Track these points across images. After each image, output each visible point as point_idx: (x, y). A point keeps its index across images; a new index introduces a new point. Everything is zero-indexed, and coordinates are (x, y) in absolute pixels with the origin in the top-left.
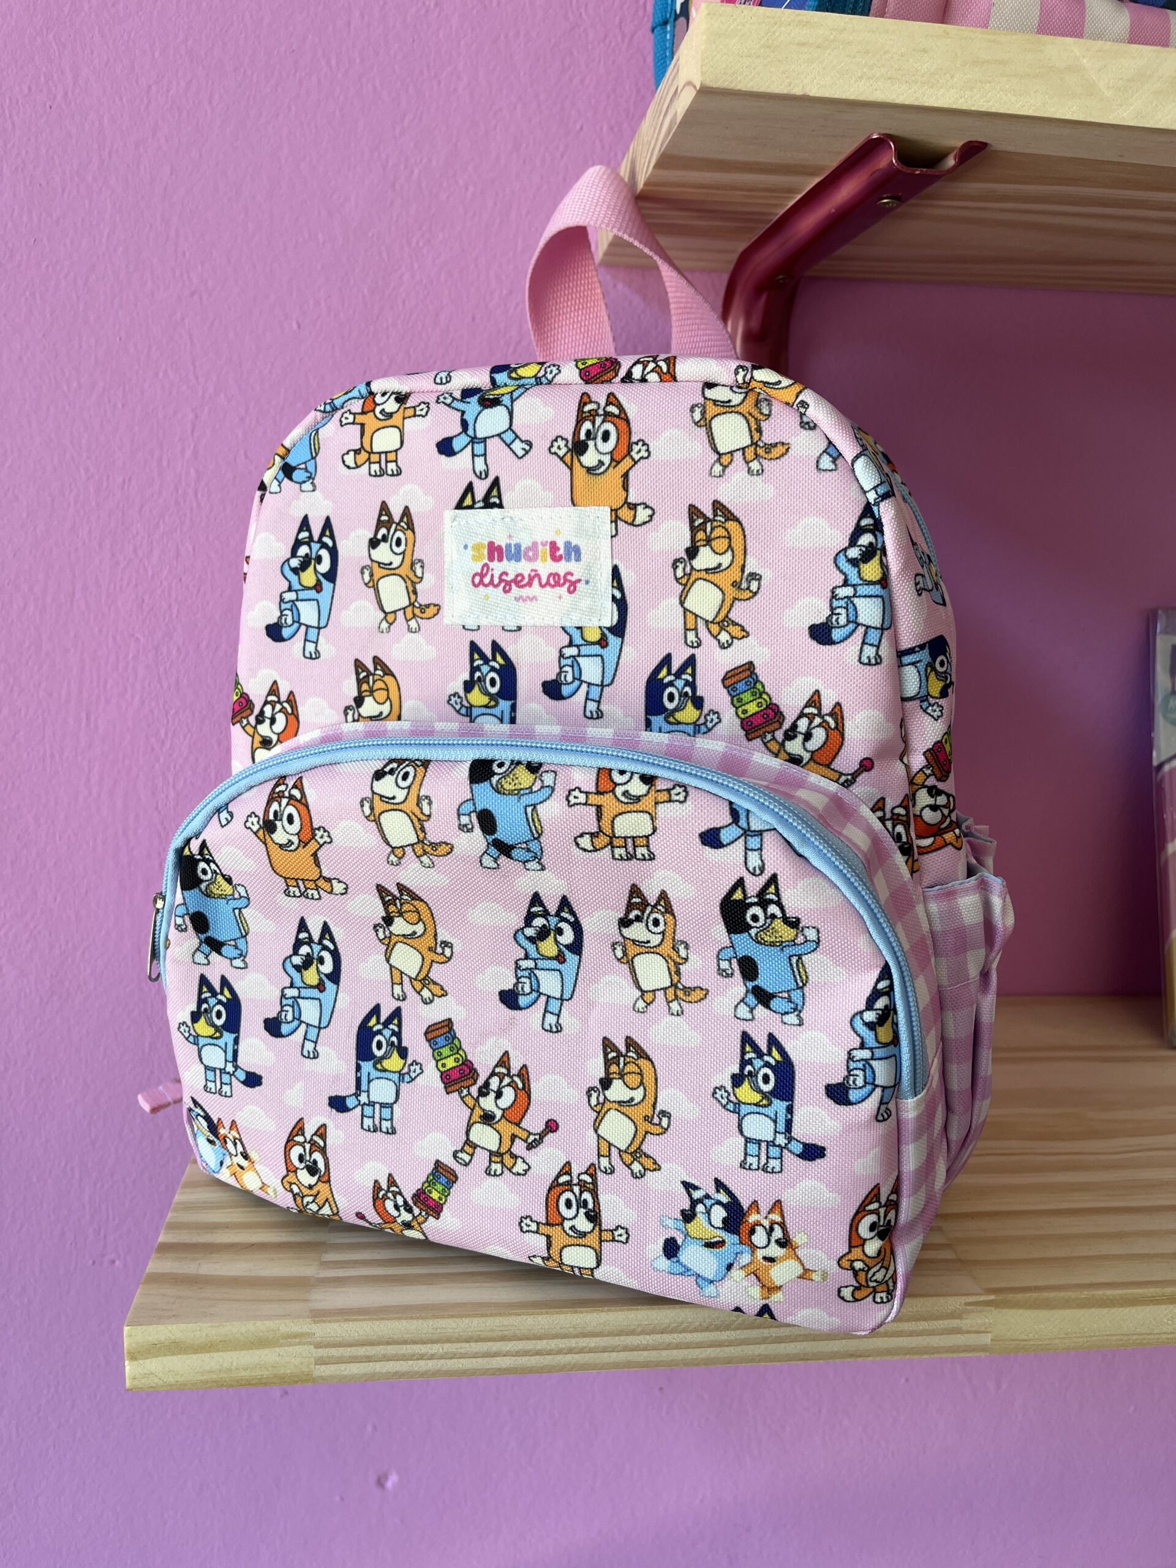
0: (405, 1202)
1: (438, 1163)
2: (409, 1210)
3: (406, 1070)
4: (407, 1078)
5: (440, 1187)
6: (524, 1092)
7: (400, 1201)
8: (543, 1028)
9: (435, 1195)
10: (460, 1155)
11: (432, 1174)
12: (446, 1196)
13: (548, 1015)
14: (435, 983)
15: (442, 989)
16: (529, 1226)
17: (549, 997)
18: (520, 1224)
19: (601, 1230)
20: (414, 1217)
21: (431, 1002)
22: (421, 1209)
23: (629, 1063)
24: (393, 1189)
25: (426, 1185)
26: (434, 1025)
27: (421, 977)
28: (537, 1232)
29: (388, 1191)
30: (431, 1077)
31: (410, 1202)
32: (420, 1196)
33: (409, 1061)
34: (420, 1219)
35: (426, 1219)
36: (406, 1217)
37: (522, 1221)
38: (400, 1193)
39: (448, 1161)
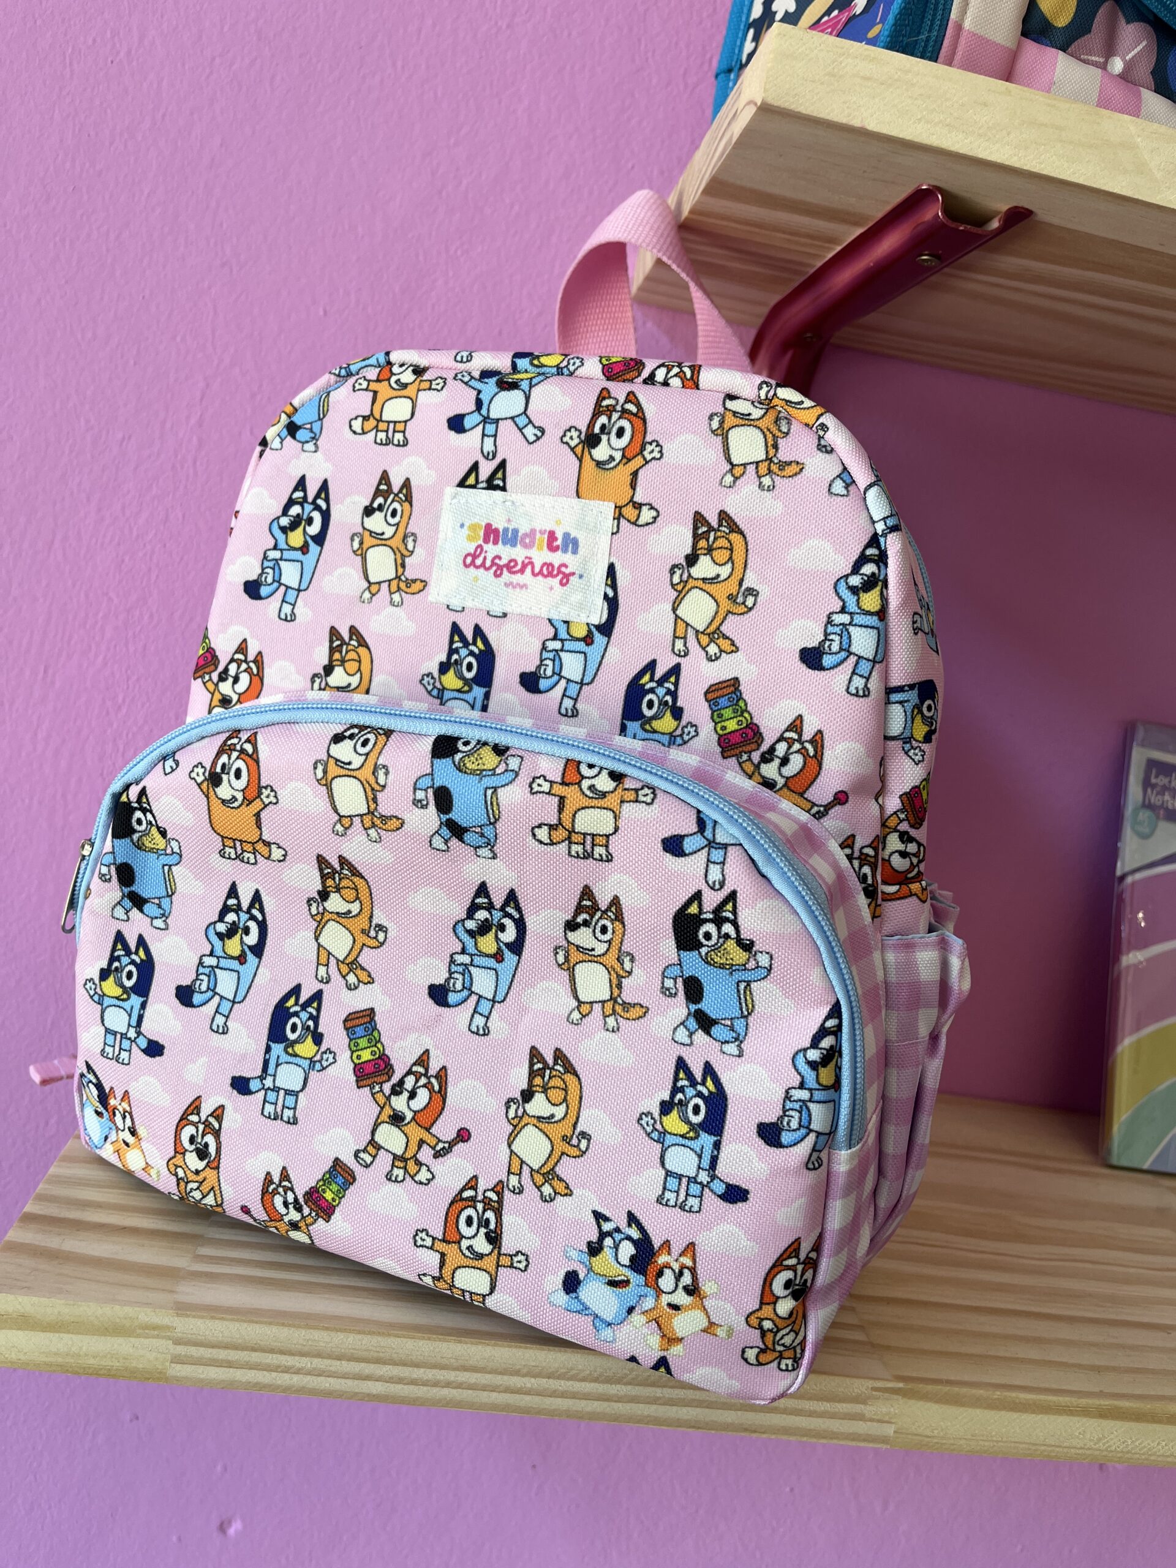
0: (296, 1200)
1: (337, 1160)
2: (299, 1209)
3: (318, 1058)
4: (318, 1066)
5: (334, 1187)
6: (440, 1095)
7: (290, 1197)
8: (469, 1030)
9: (329, 1196)
10: (362, 1155)
11: (329, 1172)
12: (340, 1198)
13: (477, 1016)
14: (363, 969)
15: (370, 976)
16: (424, 1240)
17: (480, 996)
18: (414, 1237)
19: (499, 1254)
20: (303, 1217)
21: (356, 988)
22: (311, 1209)
23: (555, 1076)
24: (285, 1183)
25: (321, 1183)
26: (355, 1013)
27: (349, 960)
28: (431, 1248)
29: (279, 1185)
30: (343, 1069)
31: (301, 1200)
32: (313, 1195)
33: (323, 1048)
34: (309, 1220)
35: (315, 1220)
36: (294, 1216)
37: (417, 1234)
38: (292, 1189)
39: (349, 1160)
